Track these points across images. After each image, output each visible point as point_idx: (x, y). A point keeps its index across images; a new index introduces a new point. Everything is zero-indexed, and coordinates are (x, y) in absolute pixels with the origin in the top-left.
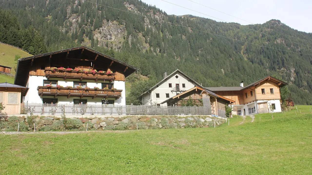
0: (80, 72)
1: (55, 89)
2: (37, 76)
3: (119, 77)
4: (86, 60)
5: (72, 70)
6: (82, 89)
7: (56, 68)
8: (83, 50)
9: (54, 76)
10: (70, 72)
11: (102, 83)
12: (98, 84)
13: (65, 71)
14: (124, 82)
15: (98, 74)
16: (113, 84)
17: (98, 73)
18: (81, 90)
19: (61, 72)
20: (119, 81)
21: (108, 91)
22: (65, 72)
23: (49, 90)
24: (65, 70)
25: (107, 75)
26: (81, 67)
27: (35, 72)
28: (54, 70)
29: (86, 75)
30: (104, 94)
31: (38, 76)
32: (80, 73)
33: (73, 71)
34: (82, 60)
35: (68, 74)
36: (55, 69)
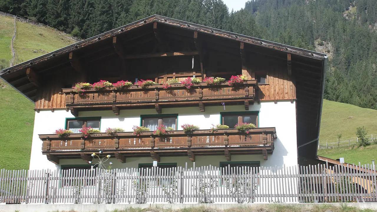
0: (150, 87)
1: (79, 138)
2: (50, 112)
3: (275, 91)
4: (176, 54)
5: (129, 86)
6: (149, 134)
7: (88, 84)
8: (155, 27)
9: (87, 105)
10: (125, 90)
11: (223, 114)
12: (211, 116)
13: (112, 89)
14: (292, 103)
15: (202, 88)
16: (256, 113)
17: (203, 85)
18: (148, 136)
19: (103, 95)
20: (276, 101)
21: (228, 134)
22: (111, 91)
23: (66, 143)
24: (110, 87)
25: (231, 88)
26: (170, 76)
27: (47, 102)
28: (82, 89)
29: (170, 95)
30: (218, 144)
31: (53, 110)
32: (153, 90)
33: (131, 88)
34: (165, 55)
35: (121, 97)
36: (86, 88)
